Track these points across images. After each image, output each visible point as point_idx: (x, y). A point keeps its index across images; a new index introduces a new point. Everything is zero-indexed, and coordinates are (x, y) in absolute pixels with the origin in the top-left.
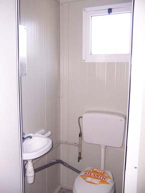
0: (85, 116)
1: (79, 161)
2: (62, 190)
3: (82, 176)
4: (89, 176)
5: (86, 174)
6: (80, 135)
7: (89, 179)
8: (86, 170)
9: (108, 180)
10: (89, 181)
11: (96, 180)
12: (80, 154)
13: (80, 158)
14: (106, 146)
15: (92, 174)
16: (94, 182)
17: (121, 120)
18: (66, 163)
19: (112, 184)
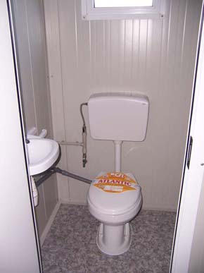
0: (91, 102)
1: (84, 166)
2: (63, 207)
3: (97, 185)
4: (106, 184)
5: (101, 181)
6: (84, 130)
7: (108, 187)
8: (99, 176)
9: (133, 185)
10: (109, 189)
11: (117, 187)
12: (85, 155)
13: (85, 162)
14: (123, 141)
15: (110, 181)
16: (116, 190)
17: (144, 104)
18: (64, 171)
19: (138, 189)
